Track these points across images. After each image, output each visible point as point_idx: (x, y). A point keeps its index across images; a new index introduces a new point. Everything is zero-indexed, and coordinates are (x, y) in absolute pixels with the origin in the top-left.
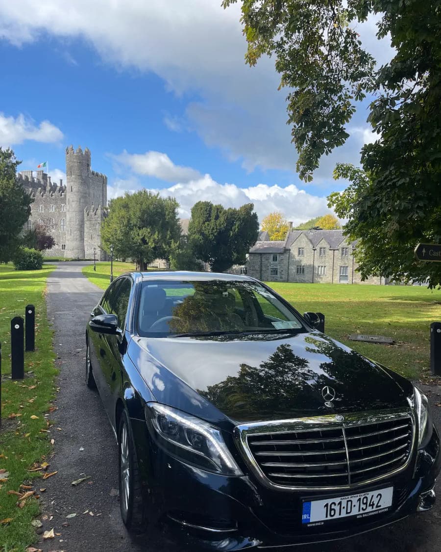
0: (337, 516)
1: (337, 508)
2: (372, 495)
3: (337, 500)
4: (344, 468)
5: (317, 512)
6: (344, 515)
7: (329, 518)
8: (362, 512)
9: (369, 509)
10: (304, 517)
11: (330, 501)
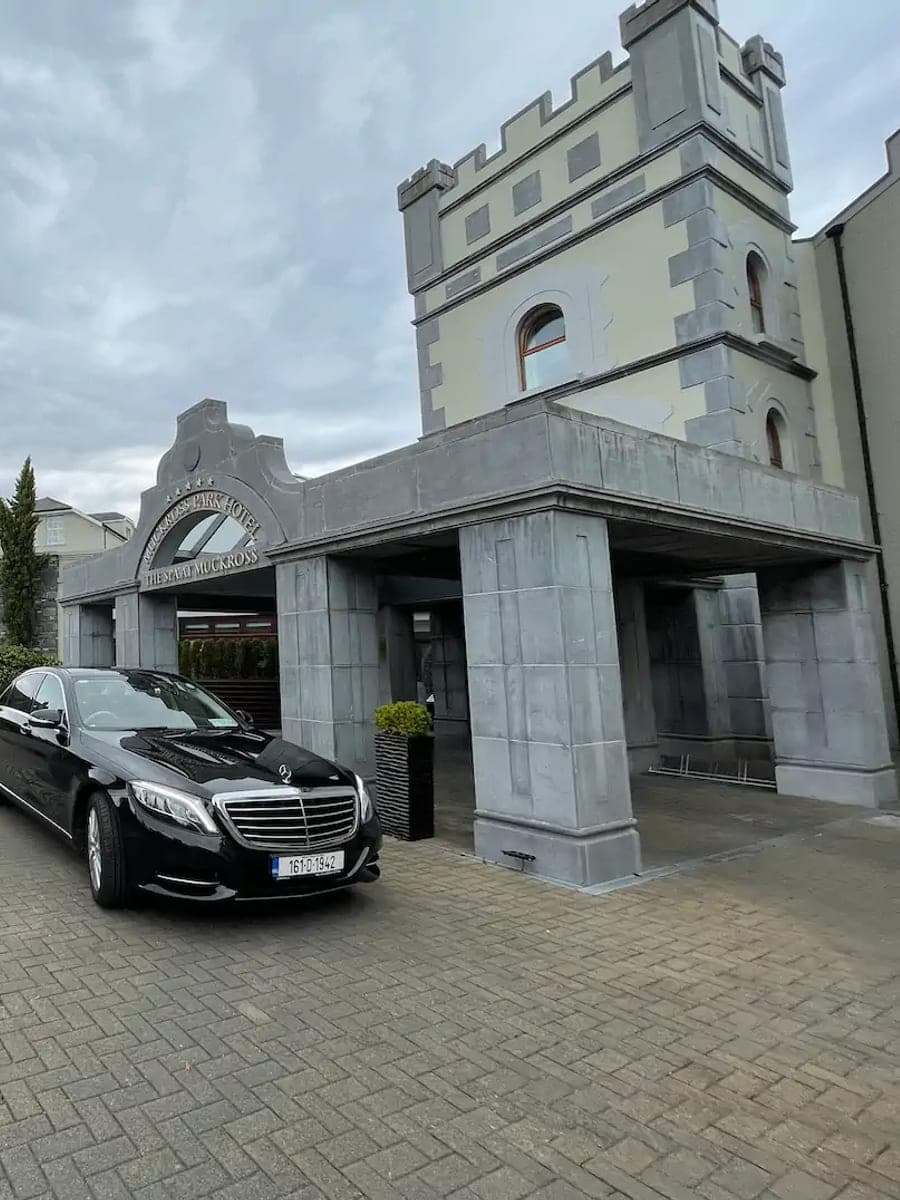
0: (299, 873)
1: (299, 865)
2: (327, 856)
3: (300, 858)
4: (301, 822)
5: (285, 868)
6: (305, 872)
7: (294, 874)
8: (320, 871)
9: (325, 869)
10: (274, 871)
11: (294, 859)
